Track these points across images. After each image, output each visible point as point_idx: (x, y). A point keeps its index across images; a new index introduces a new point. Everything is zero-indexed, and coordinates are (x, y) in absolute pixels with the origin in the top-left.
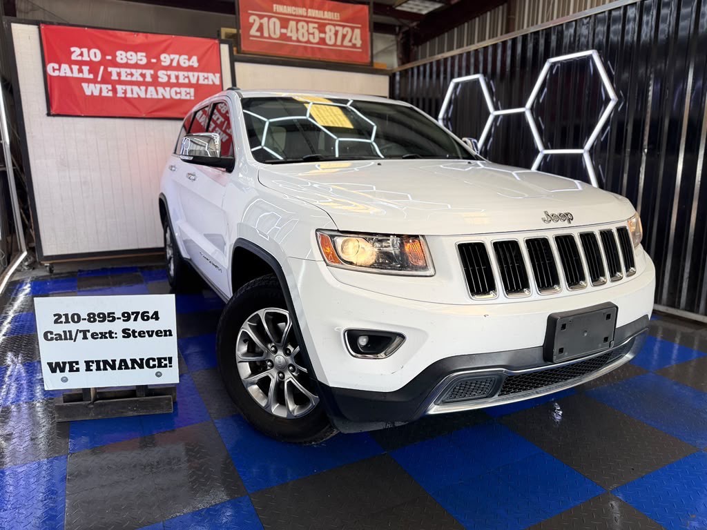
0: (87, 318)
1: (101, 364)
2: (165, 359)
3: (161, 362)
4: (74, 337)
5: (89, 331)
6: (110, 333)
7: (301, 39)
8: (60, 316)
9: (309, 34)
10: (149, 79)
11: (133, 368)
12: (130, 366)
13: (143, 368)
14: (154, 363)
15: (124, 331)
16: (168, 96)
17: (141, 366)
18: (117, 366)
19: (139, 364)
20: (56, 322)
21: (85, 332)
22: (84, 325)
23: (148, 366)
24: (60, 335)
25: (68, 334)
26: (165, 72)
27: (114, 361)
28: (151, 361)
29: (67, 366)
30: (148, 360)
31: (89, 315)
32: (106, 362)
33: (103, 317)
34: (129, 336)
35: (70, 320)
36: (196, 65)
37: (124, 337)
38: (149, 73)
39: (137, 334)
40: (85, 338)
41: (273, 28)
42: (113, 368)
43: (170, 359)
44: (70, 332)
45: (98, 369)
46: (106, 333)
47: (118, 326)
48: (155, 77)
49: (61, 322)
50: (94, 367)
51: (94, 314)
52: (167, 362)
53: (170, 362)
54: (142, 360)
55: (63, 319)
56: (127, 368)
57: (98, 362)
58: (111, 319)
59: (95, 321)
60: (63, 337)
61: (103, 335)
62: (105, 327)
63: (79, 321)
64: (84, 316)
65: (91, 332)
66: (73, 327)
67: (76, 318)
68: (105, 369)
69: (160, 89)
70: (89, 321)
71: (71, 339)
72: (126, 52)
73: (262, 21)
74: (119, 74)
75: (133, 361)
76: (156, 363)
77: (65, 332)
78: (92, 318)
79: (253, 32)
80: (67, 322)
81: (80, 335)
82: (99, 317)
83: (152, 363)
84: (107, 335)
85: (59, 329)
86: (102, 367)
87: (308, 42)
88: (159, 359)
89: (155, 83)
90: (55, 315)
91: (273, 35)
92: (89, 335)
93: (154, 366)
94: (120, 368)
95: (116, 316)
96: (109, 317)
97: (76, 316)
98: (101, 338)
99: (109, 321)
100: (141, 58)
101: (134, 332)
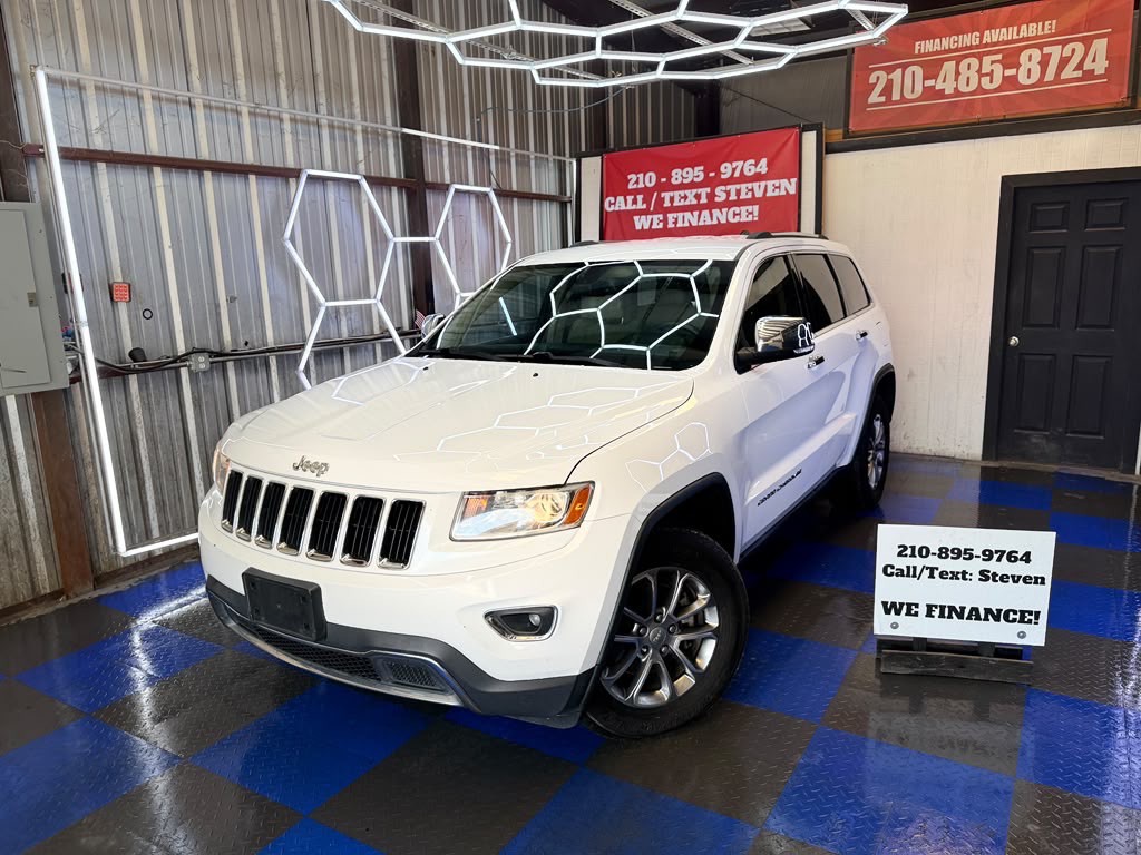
0: (938, 552)
1: (947, 609)
2: (1030, 613)
3: (1023, 617)
4: (918, 574)
5: (937, 569)
6: (964, 573)
7: (963, 88)
8: (905, 548)
9: (981, 75)
10: (704, 200)
11: (986, 619)
12: (982, 617)
13: (999, 621)
14: (1015, 616)
15: (982, 572)
16: (723, 221)
17: (997, 619)
18: (966, 615)
19: (995, 615)
20: (900, 554)
21: (932, 570)
22: (932, 561)
23: (1006, 619)
24: (902, 571)
25: (912, 570)
26: (723, 188)
27: (963, 608)
28: (1011, 614)
29: (905, 608)
30: (1007, 613)
31: (940, 549)
32: (952, 609)
33: (958, 554)
34: (987, 579)
35: (917, 553)
36: (764, 170)
37: (980, 580)
38: (704, 192)
39: (997, 578)
40: (932, 576)
41: (909, 83)
42: (960, 616)
43: (1037, 614)
44: (915, 568)
45: (942, 615)
46: (958, 573)
47: (975, 566)
48: (711, 196)
49: (906, 555)
50: (937, 612)
51: (947, 549)
52: (1032, 617)
53: (1037, 617)
54: (999, 611)
55: (909, 552)
56: (978, 618)
57: (942, 608)
58: (967, 556)
59: (947, 556)
60: (905, 573)
61: (955, 576)
62: (958, 565)
63: (927, 556)
64: (934, 549)
65: (940, 570)
66: (918, 562)
67: (925, 552)
68: (950, 617)
69: (716, 212)
70: (940, 556)
71: (914, 576)
72: (682, 169)
73: (890, 77)
74: (672, 199)
75: (988, 611)
76: (1018, 616)
77: (908, 567)
78: (943, 553)
79: (874, 98)
80: (913, 555)
81: (927, 573)
82: (953, 552)
83: (1011, 616)
84: (960, 576)
85: (902, 563)
86: (946, 614)
87: (980, 90)
88: (1023, 613)
89: (712, 205)
90: (899, 547)
91: (908, 95)
92: (936, 573)
93: (1014, 620)
94: (969, 618)
95: (974, 553)
96: (965, 553)
97: (924, 550)
98: (951, 578)
99: (964, 558)
100: (697, 173)
101: (995, 575)
